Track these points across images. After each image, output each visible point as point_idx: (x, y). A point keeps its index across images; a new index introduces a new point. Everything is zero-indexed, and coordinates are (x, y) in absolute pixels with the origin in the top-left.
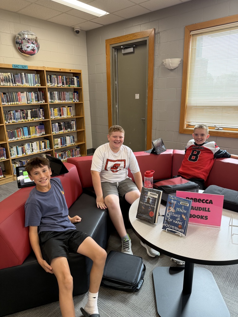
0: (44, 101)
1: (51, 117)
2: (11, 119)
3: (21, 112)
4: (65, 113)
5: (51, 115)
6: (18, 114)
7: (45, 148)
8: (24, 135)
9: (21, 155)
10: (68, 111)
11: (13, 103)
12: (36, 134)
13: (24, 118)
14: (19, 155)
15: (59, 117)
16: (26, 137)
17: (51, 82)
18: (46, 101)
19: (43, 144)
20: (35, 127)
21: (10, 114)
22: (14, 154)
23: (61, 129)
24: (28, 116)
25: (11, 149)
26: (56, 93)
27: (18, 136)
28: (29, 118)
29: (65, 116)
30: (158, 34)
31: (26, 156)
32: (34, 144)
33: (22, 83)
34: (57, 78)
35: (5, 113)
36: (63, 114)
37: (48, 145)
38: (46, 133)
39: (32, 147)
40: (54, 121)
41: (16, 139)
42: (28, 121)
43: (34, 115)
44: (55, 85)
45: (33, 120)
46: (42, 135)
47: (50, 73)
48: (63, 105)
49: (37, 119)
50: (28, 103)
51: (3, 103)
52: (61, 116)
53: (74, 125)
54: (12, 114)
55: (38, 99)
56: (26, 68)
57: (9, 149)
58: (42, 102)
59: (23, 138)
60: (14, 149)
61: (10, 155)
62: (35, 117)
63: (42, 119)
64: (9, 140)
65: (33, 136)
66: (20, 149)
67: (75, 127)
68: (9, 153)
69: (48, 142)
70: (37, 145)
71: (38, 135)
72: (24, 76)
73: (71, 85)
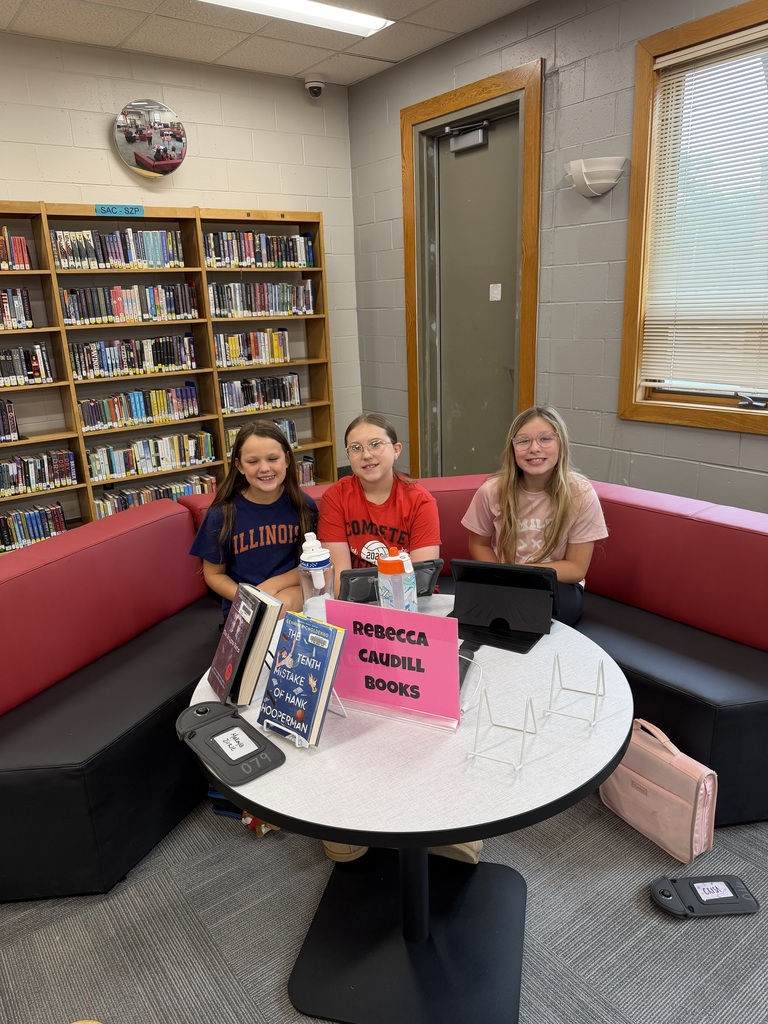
0: (195, 313)
1: (218, 363)
2: (91, 367)
3: (123, 348)
4: (264, 349)
5: (219, 355)
6: (112, 353)
7: (198, 456)
8: (132, 416)
9: (120, 475)
10: (275, 343)
11: (99, 320)
12: (169, 412)
13: (131, 364)
14: (115, 476)
15: (243, 363)
16: (140, 421)
17: (218, 254)
18: (202, 314)
19: (190, 445)
20: (168, 391)
21: (89, 351)
22: (100, 471)
23: (249, 400)
24: (143, 359)
25: (92, 456)
26: (235, 289)
27: (114, 419)
28: (149, 364)
29: (264, 360)
30: (554, 78)
31: (136, 477)
32: (164, 443)
33: (127, 261)
34: (238, 239)
35: (72, 350)
36: (257, 354)
37: (207, 447)
38: (202, 412)
39: (157, 451)
40: (228, 375)
41: (106, 426)
42: (145, 372)
43: (164, 355)
44: (232, 263)
45: (160, 370)
46: (190, 417)
47: (216, 225)
48: (260, 326)
49: (173, 368)
50: (144, 320)
51: (67, 321)
52: (250, 358)
53: (296, 389)
54: (94, 353)
55: (175, 306)
56: (138, 215)
57: (84, 456)
58: (192, 316)
59: (128, 423)
60: (101, 455)
61: (87, 473)
62: (166, 363)
63: (188, 366)
64: (85, 429)
65: (159, 418)
66: (118, 456)
67: (296, 394)
68: (86, 467)
69: (206, 437)
70: (173, 447)
71: (176, 417)
72: (131, 237)
73: (284, 263)
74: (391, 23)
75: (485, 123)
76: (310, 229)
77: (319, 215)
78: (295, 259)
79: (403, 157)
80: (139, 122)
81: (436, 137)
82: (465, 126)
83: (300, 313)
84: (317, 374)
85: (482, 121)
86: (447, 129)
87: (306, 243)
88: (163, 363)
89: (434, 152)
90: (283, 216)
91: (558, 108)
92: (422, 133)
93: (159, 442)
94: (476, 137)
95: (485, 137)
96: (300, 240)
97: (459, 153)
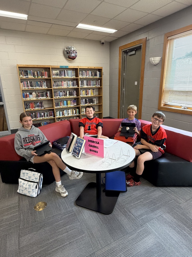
0: (77, 86)
1: (81, 96)
2: (57, 96)
3: (63, 92)
4: (90, 93)
5: (81, 94)
6: (61, 93)
7: (76, 113)
8: (64, 105)
9: (61, 116)
10: (92, 92)
11: (59, 87)
12: (71, 105)
13: (64, 95)
14: (60, 116)
15: (85, 96)
17: (82, 75)
18: (78, 86)
19: (74, 111)
20: (71, 101)
21: (57, 93)
22: (58, 115)
23: (86, 103)
24: (67, 95)
25: (56, 112)
26: (85, 82)
27: (61, 106)
28: (68, 96)
29: (90, 95)
30: (149, 41)
31: (64, 117)
32: (70, 111)
33: (65, 76)
34: (86, 72)
35: (54, 93)
36: (88, 94)
37: (77, 112)
38: (77, 105)
39: (68, 112)
40: (82, 98)
41: (59, 107)
42: (67, 97)
44: (85, 77)
45: (70, 97)
46: (75, 106)
47: (82, 70)
48: (89, 89)
49: (72, 96)
50: (67, 87)
51: (53, 87)
53: (95, 101)
54: (58, 93)
55: (73, 85)
56: (67, 68)
57: (55, 112)
58: (76, 87)
59: (63, 106)
60: (58, 112)
61: (55, 116)
62: (71, 95)
63: (75, 96)
64: (55, 107)
65: (69, 106)
66: (61, 113)
67: (95, 102)
68: (55, 114)
69: (77, 110)
70: (71, 111)
72: (66, 72)
73: (95, 77)
74: (117, 31)
75: (135, 50)
76: (100, 70)
77: (102, 67)
78: (97, 76)
79: (119, 56)
80: (69, 50)
81: (126, 52)
82: (131, 50)
83: (97, 86)
84: (100, 98)
85: (135, 49)
86: (128, 51)
87: (99, 73)
88: (70, 95)
89: (125, 55)
90: (95, 68)
91: (149, 47)
92: (123, 51)
93: (69, 110)
94: (134, 52)
95: (135, 52)
96: (98, 72)
97: (130, 55)
